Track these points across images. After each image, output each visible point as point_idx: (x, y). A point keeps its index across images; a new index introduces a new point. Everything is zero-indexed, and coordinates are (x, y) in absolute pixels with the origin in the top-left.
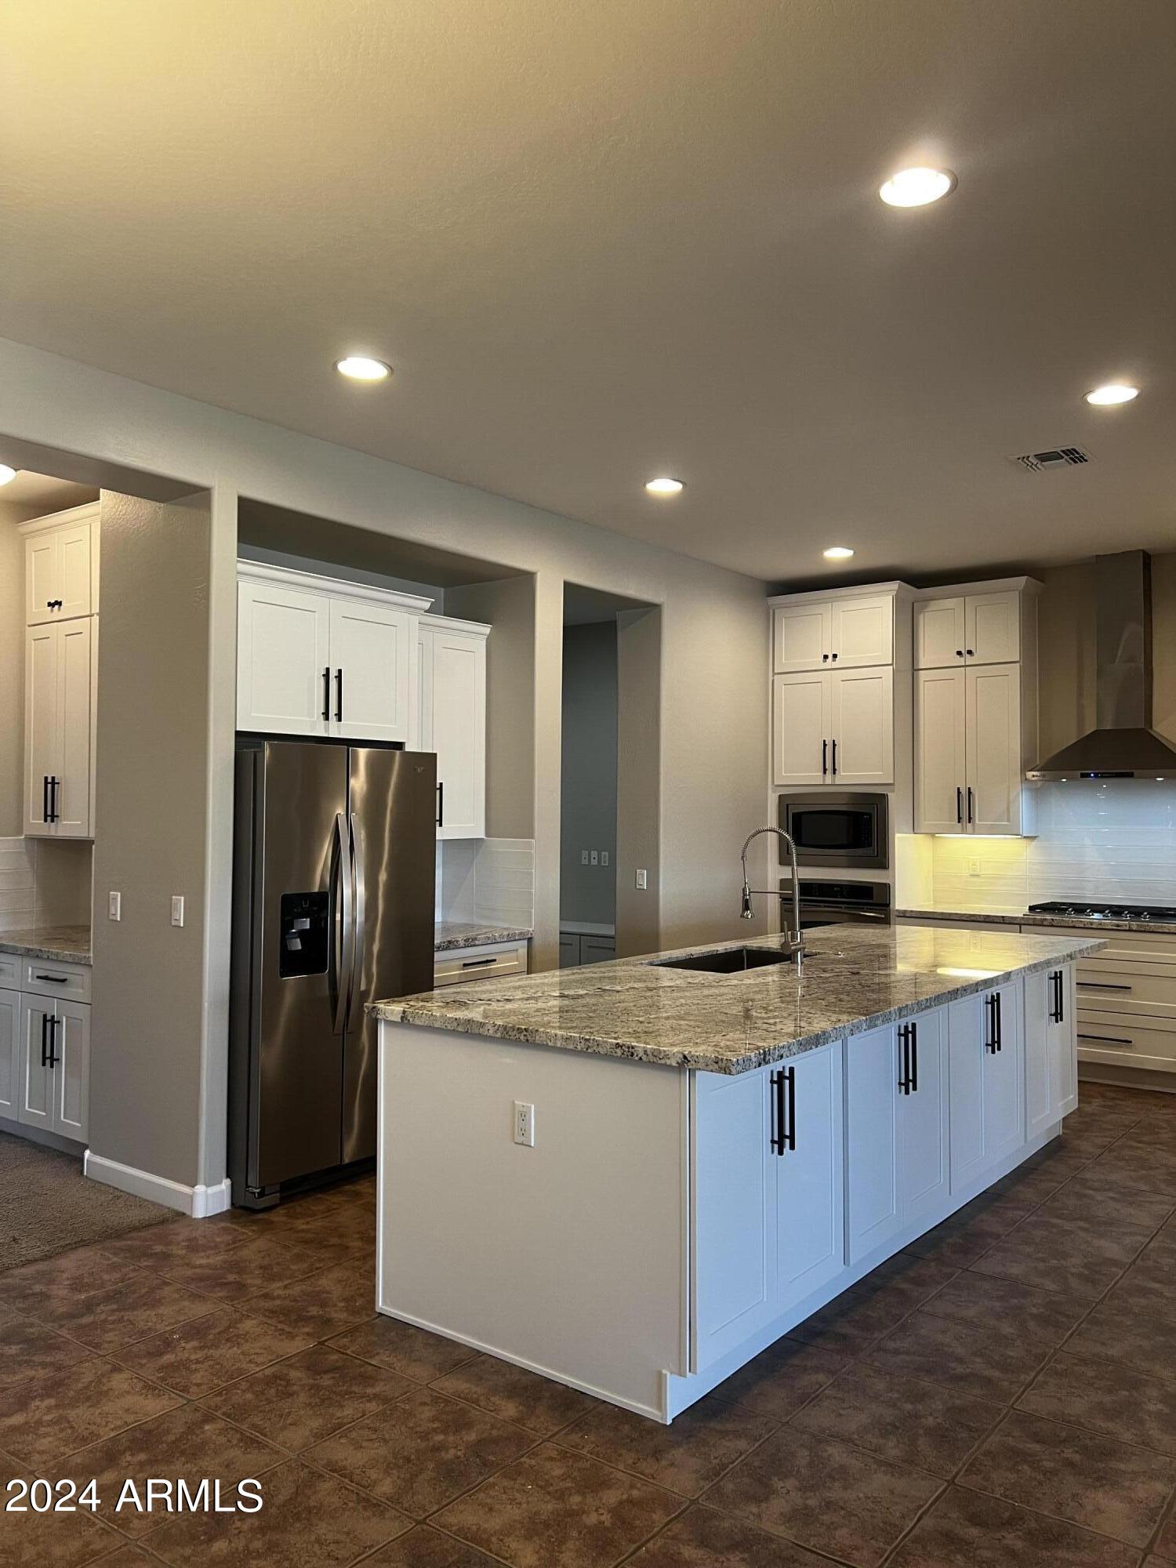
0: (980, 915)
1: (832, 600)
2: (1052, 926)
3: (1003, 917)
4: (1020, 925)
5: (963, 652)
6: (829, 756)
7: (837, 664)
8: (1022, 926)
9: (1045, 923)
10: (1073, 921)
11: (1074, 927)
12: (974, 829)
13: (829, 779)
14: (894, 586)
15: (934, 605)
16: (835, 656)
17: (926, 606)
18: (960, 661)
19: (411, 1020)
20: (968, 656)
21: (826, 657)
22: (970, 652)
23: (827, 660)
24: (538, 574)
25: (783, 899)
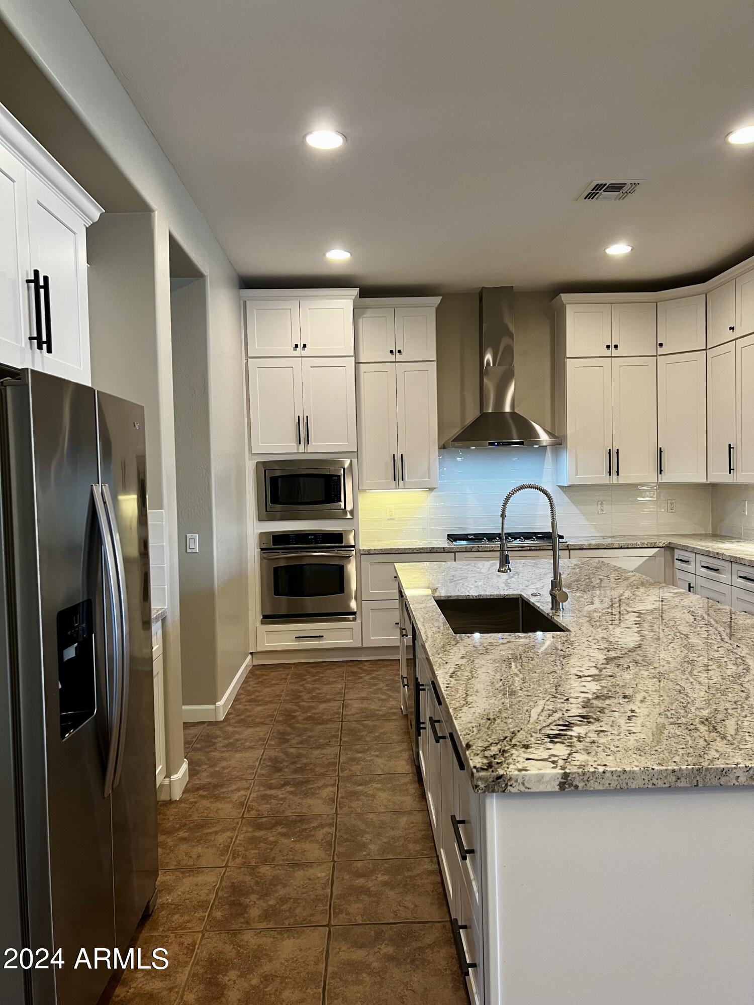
0: (427, 548)
1: (299, 298)
2: (479, 551)
3: (444, 548)
4: (455, 552)
5: (394, 351)
6: (303, 431)
7: (304, 353)
8: (457, 554)
9: (473, 550)
10: (492, 547)
11: (493, 551)
12: (404, 486)
13: (302, 449)
14: (355, 292)
15: (369, 313)
16: (305, 346)
17: (364, 313)
18: (392, 358)
20: (397, 354)
21: (297, 346)
22: (399, 352)
23: (297, 349)
24: (156, 212)
25: (262, 549)
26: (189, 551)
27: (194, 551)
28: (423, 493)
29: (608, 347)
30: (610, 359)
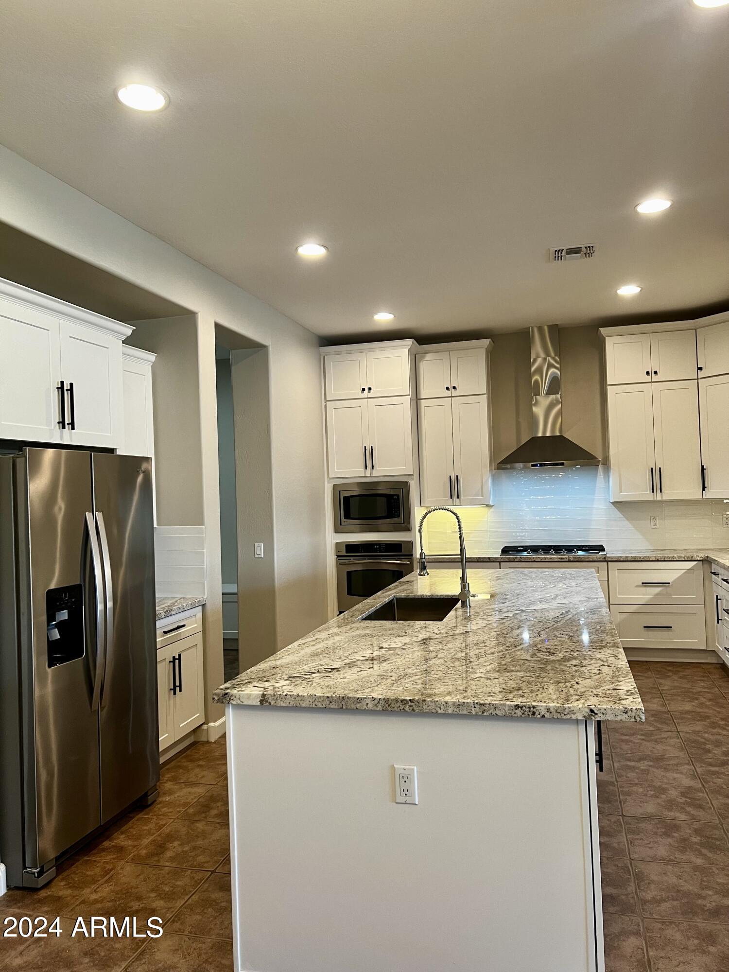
0: (474, 558)
1: (366, 351)
2: (521, 561)
3: (489, 558)
4: (500, 562)
5: (450, 388)
6: (369, 457)
7: (370, 395)
9: (516, 560)
10: (534, 558)
11: (535, 561)
12: (460, 503)
13: (368, 473)
14: (410, 342)
15: (428, 357)
16: (370, 389)
17: (424, 357)
18: (448, 393)
19: (273, 702)
20: (453, 390)
21: (364, 389)
22: (454, 388)
23: (364, 392)
24: (199, 314)
25: (338, 556)
26: (256, 556)
27: (260, 556)
28: (482, 508)
29: (648, 373)
30: (650, 384)
